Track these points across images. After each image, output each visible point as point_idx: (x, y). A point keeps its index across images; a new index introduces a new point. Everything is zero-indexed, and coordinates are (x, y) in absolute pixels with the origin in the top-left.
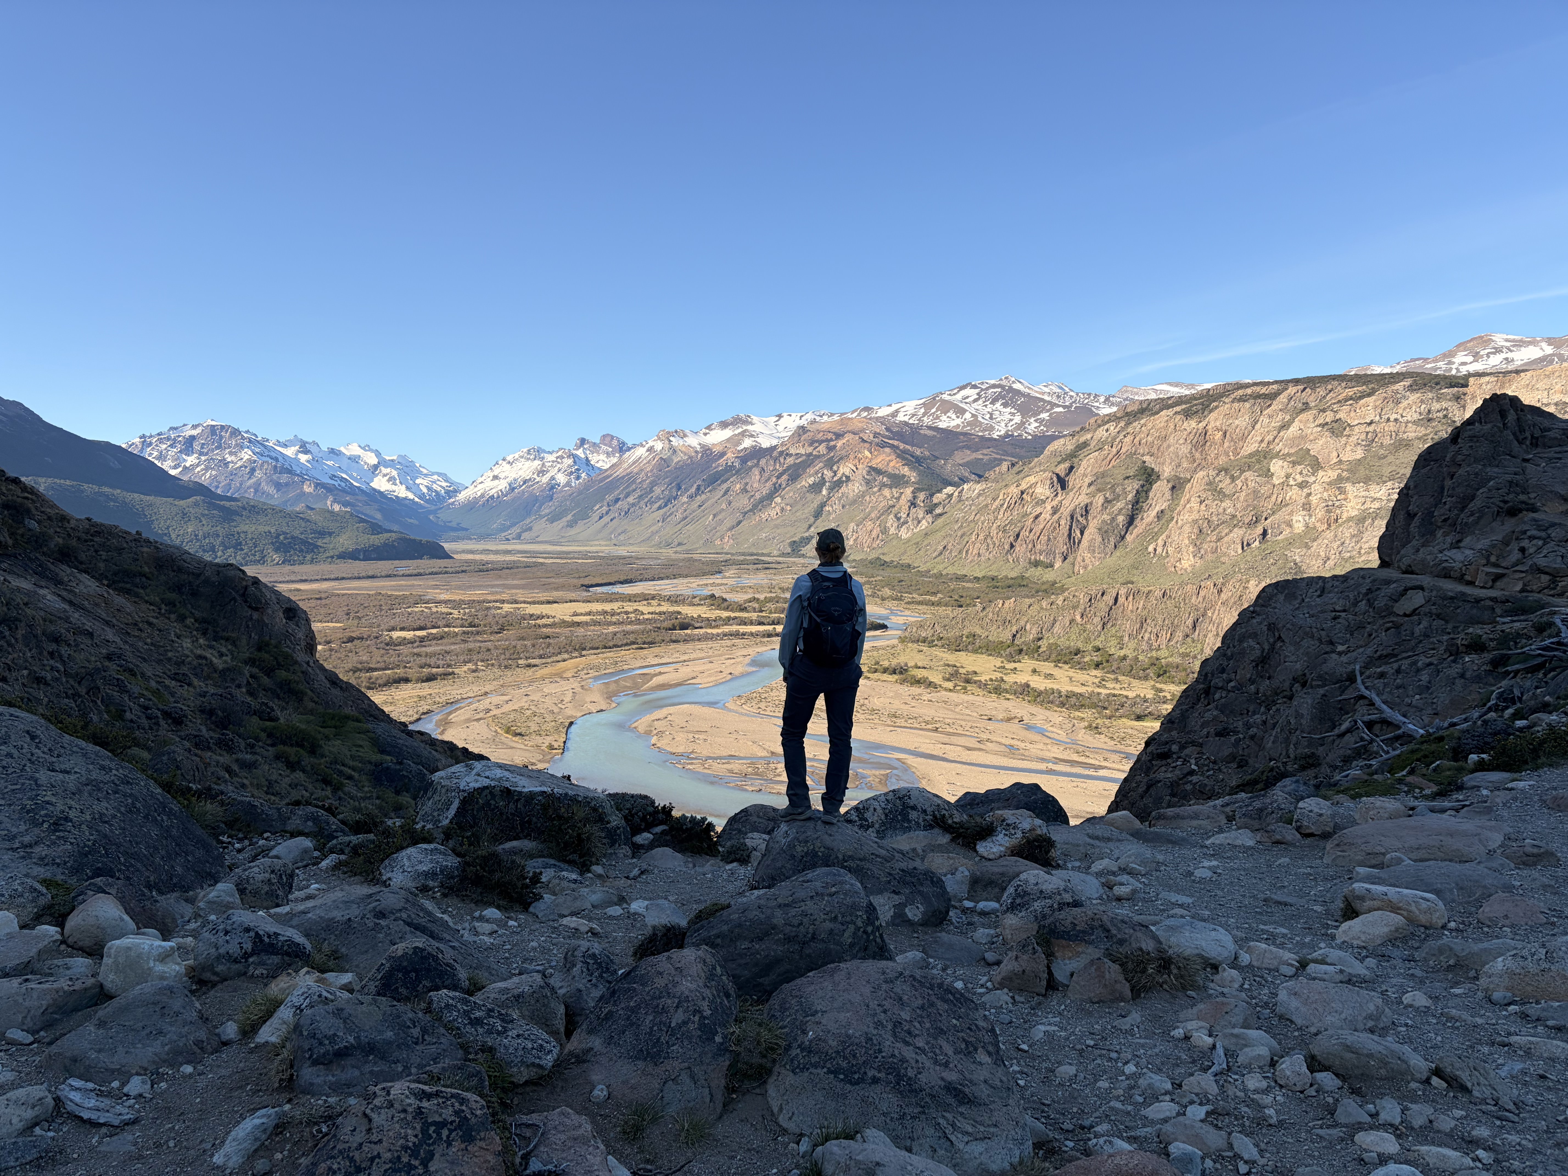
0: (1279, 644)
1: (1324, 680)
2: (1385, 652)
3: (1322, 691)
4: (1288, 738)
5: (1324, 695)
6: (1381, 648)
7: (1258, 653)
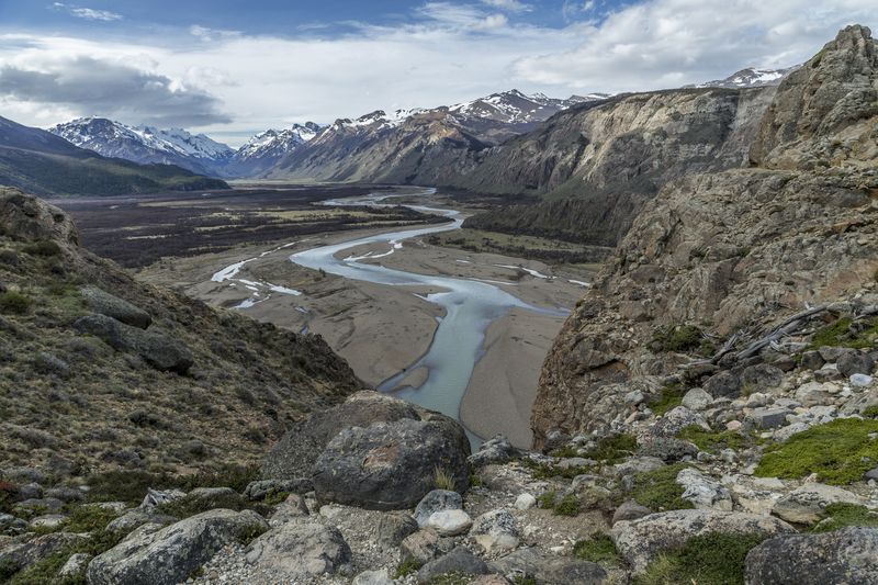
0: (679, 226)
1: (718, 255)
2: (770, 232)
3: (717, 265)
4: (688, 303)
5: (719, 268)
6: (766, 228)
7: (663, 233)
